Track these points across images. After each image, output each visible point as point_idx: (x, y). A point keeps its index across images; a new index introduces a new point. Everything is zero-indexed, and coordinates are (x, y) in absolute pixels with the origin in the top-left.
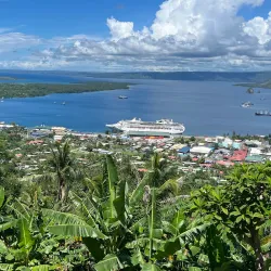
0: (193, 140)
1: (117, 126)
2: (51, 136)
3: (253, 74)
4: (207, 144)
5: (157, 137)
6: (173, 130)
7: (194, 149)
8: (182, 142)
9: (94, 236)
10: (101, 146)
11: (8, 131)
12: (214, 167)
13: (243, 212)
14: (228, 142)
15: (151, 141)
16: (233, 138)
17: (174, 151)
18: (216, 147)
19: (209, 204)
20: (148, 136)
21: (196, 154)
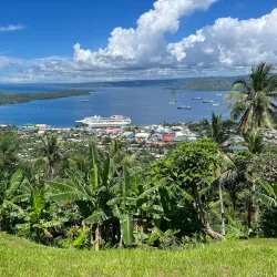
0: (137, 128)
1: (84, 121)
2: (36, 131)
3: (176, 80)
4: (146, 131)
5: (112, 127)
6: (123, 123)
7: (138, 135)
8: (129, 130)
9: (85, 199)
10: (73, 137)
11: (4, 129)
12: (152, 146)
13: (188, 174)
14: (160, 128)
15: (108, 131)
16: (164, 126)
17: (125, 137)
18: (153, 132)
19: (164, 170)
20: (105, 128)
21: (140, 138)
